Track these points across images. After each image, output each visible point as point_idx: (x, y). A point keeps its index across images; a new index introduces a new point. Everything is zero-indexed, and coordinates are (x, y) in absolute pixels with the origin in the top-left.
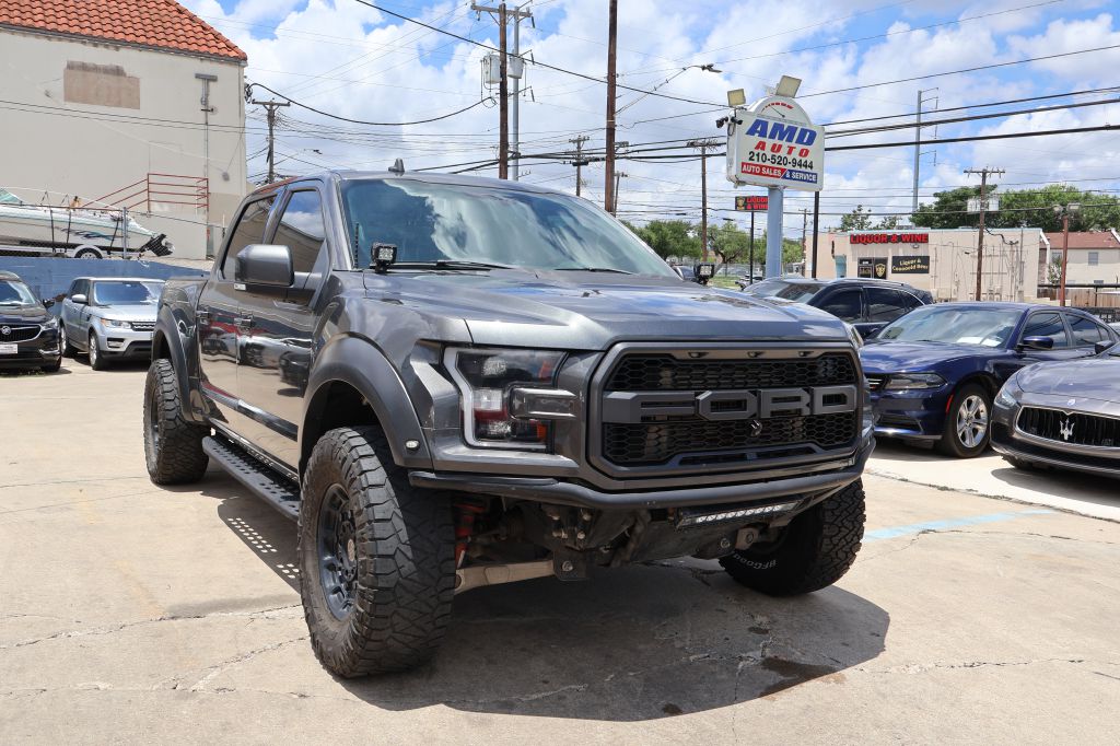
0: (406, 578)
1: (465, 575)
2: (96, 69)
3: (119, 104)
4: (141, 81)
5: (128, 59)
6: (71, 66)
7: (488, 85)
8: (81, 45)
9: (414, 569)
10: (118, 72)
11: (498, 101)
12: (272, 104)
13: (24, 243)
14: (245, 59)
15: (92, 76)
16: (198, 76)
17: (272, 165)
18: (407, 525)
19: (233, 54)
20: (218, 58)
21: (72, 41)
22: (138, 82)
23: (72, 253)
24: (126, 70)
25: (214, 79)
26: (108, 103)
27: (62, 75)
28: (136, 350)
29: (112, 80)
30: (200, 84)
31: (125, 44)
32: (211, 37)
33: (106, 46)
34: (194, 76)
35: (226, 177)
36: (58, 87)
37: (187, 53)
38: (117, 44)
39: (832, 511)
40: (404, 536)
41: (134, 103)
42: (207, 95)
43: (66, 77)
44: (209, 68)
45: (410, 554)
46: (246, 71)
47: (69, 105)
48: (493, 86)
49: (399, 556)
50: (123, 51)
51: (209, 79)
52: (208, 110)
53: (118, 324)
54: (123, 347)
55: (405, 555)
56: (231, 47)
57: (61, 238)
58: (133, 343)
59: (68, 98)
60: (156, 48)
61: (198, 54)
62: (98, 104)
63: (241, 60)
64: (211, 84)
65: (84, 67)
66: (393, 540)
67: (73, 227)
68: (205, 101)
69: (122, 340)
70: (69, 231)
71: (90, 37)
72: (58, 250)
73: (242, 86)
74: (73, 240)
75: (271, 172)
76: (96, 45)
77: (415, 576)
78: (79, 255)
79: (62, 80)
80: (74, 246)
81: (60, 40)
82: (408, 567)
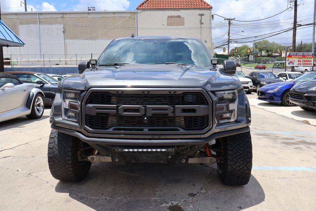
0: (56, 155)
1: (96, 157)
2: (174, 17)
3: (179, 25)
4: (185, 18)
5: (182, 13)
6: (168, 17)
7: (289, 3)
8: (171, 11)
9: (58, 153)
10: (179, 17)
11: (294, 8)
12: (230, 19)
14: (212, 8)
15: (173, 18)
16: (199, 15)
17: (229, 37)
18: (58, 140)
19: (209, 7)
20: (205, 9)
21: (169, 10)
22: (184, 18)
24: (181, 16)
25: (203, 15)
26: (177, 25)
27: (166, 20)
29: (178, 19)
30: (200, 16)
31: (181, 9)
32: (203, 3)
33: (177, 10)
34: (198, 15)
35: (206, 42)
36: (165, 23)
37: (196, 9)
38: (179, 9)
39: (232, 155)
40: (56, 143)
41: (183, 24)
42: (201, 19)
43: (167, 20)
44: (202, 12)
45: (57, 148)
46: (212, 11)
47: (168, 27)
48: (291, 3)
49: (54, 149)
50: (181, 11)
51: (202, 15)
52: (201, 24)
55: (56, 148)
56: (208, 5)
59: (168, 25)
60: (189, 9)
61: (199, 9)
62: (175, 26)
63: (211, 8)
64: (203, 16)
65: (171, 17)
66: (53, 144)
68: (201, 21)
71: (173, 9)
73: (211, 16)
75: (229, 39)
76: (174, 11)
77: (58, 155)
79: (166, 21)
81: (166, 11)
82: (57, 152)
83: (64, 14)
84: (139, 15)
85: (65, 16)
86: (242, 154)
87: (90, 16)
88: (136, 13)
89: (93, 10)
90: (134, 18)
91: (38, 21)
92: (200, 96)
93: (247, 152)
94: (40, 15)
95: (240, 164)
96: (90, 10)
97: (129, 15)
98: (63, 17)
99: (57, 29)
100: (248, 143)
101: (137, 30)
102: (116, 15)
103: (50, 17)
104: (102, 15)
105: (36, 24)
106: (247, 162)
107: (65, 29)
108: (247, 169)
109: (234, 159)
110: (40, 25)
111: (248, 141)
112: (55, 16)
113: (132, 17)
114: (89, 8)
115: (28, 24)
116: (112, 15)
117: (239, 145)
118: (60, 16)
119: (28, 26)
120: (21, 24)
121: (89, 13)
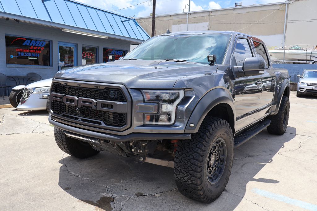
13: (299, 60)
23: (311, 63)
28: (307, 92)
53: (304, 83)
54: (304, 91)
57: (309, 58)
58: (307, 90)
67: (312, 55)
69: (303, 89)
70: (311, 56)
72: (307, 62)
74: (312, 59)
78: (313, 63)
80: (312, 61)
83: (211, 12)
84: (290, 6)
85: (211, 14)
86: (186, 164)
87: (235, 12)
88: (287, 5)
89: (240, 5)
90: (284, 10)
91: (187, 21)
92: (120, 93)
93: (192, 163)
94: (189, 15)
95: (184, 176)
96: (237, 6)
97: (278, 7)
98: (209, 16)
99: (203, 27)
100: (195, 153)
101: (286, 23)
102: (263, 9)
103: (198, 16)
104: (248, 10)
105: (185, 23)
106: (191, 175)
107: (210, 27)
108: (191, 184)
109: (178, 167)
110: (189, 24)
111: (196, 151)
112: (202, 15)
113: (281, 10)
114: (236, 4)
115: (179, 24)
116: (260, 9)
117: (185, 154)
118: (207, 14)
119: (179, 25)
120: (174, 24)
121: (234, 9)
